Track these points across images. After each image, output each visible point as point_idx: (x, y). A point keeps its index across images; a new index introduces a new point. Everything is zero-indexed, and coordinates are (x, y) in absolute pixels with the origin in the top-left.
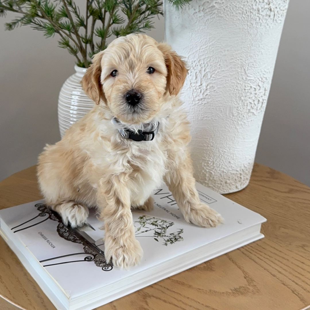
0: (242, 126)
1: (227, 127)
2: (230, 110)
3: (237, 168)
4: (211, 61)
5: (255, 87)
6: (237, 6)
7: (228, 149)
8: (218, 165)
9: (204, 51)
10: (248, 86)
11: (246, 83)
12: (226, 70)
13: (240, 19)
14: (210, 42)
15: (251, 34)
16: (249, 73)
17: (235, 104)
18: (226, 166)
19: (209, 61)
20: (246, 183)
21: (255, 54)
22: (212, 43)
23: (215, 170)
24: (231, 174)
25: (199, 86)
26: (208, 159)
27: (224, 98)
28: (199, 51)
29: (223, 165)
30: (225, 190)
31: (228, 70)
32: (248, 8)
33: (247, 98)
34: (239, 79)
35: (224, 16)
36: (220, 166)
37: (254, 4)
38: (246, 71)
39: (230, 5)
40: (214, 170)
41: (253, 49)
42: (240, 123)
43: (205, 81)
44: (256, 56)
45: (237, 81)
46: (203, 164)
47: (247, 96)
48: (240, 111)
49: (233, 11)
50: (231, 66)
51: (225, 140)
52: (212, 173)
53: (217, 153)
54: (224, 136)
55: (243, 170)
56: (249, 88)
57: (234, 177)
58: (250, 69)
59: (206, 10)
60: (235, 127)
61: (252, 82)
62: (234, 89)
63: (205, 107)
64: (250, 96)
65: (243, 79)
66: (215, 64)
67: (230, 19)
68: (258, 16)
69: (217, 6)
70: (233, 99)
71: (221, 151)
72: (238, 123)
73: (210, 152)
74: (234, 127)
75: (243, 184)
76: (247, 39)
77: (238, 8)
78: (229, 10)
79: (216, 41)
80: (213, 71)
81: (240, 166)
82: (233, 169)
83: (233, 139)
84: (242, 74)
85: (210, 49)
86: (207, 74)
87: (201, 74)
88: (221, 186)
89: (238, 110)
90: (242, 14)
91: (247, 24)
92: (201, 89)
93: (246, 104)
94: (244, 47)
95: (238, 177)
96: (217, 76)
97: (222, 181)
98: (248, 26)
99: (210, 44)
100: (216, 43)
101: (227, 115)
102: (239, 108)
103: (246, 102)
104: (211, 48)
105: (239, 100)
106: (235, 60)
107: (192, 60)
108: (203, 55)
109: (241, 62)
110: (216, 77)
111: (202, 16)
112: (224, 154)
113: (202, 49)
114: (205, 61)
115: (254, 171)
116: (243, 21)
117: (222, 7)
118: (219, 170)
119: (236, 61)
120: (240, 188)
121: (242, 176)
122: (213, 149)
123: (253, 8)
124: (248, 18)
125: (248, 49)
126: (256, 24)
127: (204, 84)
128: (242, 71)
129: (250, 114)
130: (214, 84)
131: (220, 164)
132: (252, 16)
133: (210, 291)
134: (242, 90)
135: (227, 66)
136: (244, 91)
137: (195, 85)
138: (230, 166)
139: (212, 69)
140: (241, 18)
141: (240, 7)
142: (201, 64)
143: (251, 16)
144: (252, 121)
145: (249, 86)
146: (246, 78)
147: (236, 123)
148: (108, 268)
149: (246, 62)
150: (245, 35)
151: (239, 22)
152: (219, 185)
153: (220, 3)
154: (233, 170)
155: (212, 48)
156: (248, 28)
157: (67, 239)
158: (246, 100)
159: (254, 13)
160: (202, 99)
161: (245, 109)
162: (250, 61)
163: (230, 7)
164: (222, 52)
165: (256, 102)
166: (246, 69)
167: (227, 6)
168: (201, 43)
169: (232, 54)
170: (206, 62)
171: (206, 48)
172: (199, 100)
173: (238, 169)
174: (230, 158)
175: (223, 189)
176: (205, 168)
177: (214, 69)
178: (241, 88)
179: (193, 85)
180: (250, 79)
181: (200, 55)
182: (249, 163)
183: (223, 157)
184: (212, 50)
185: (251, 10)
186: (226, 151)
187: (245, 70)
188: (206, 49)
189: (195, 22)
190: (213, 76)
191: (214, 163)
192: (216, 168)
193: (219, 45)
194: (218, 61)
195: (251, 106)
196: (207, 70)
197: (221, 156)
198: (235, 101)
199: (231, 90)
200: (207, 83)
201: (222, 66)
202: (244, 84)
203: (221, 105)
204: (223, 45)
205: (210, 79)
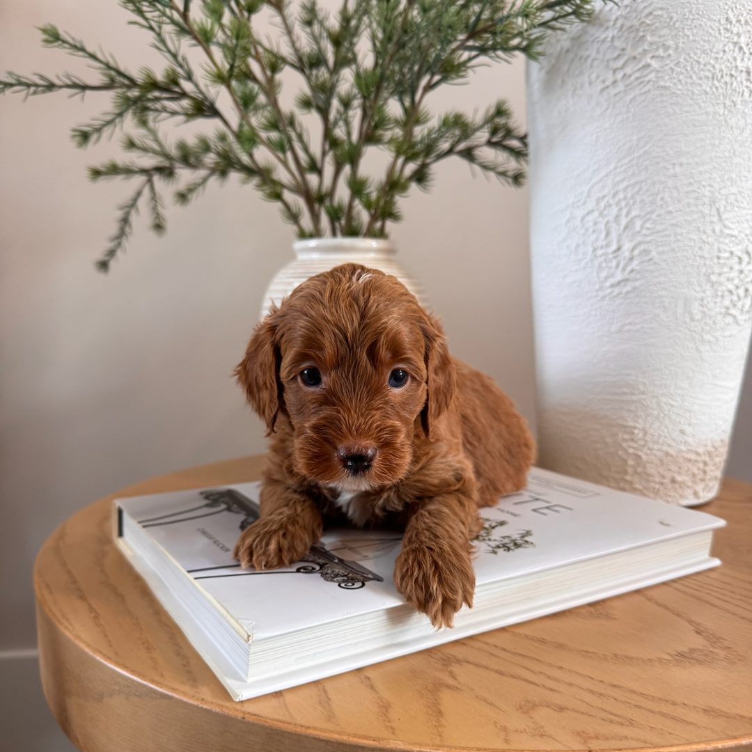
0: (711, 346)
1: (677, 347)
2: (685, 305)
3: (698, 448)
4: (641, 193)
5: (739, 254)
6: (701, 60)
7: (678, 399)
8: (656, 438)
9: (625, 170)
10: (725, 251)
11: (720, 242)
12: (677, 211)
13: (708, 90)
14: (639, 148)
15: (732, 128)
16: (727, 219)
17: (695, 291)
18: (674, 440)
19: (636, 192)
20: (713, 489)
21: (739, 176)
22: (643, 150)
23: (650, 449)
24: (685, 460)
25: (615, 252)
26: (631, 424)
27: (671, 276)
28: (613, 173)
29: (666, 437)
31: (681, 211)
32: (726, 65)
33: (722, 279)
34: (705, 232)
35: (671, 85)
36: (661, 441)
37: (738, 58)
38: (721, 213)
39: (685, 59)
40: (645, 450)
41: (737, 164)
42: (706, 337)
43: (629, 238)
44: (741, 181)
45: (701, 235)
46: (620, 435)
47: (723, 273)
48: (707, 308)
49: (691, 73)
50: (687, 201)
51: (672, 378)
52: (640, 457)
53: (652, 409)
54: (670, 368)
55: (709, 453)
56: (727, 255)
57: (690, 467)
58: (729, 211)
59: (630, 76)
60: (694, 347)
61: (733, 242)
62: (695, 256)
63: (628, 301)
64: (728, 275)
65: (714, 231)
66: (651, 198)
67: (685, 92)
68: (747, 87)
69: (655, 64)
70: (692, 279)
71: (662, 404)
72: (702, 336)
73: (636, 408)
74: (692, 348)
75: (707, 489)
76: (723, 137)
77: (702, 67)
78: (684, 71)
79: (653, 145)
80: (648, 214)
81: (704, 443)
82: (690, 448)
83: (691, 376)
84: (712, 220)
85: (640, 164)
86: (633, 223)
87: (617, 224)
88: (662, 488)
90: (713, 78)
91: (724, 104)
92: (619, 258)
93: (720, 293)
94: (716, 157)
95: (699, 468)
96: (657, 226)
97: (663, 477)
98: (725, 107)
99: (641, 152)
100: (654, 150)
101: (679, 316)
102: (705, 302)
103: (720, 289)
104: (642, 162)
105: (705, 282)
106: (697, 188)
107: (598, 195)
108: (623, 180)
109: (710, 191)
110: (654, 228)
111: (620, 93)
112: (669, 411)
113: (622, 166)
114: (628, 193)
116: (715, 96)
117: (667, 65)
119: (699, 188)
120: (702, 498)
121: (708, 470)
122: (645, 400)
123: (736, 67)
124: (726, 89)
125: (725, 162)
126: (744, 103)
127: (627, 246)
128: (712, 213)
129: (729, 320)
130: (648, 244)
131: (659, 435)
132: (735, 84)
134: (712, 258)
135: (679, 201)
136: (715, 260)
137: (603, 251)
138: (683, 440)
139: (644, 209)
140: (711, 88)
141: (709, 63)
142: (620, 200)
143: (732, 84)
144: (730, 336)
145: (728, 249)
146: (721, 232)
147: (697, 336)
149: (722, 193)
150: (719, 128)
151: (707, 98)
152: (657, 486)
153: (663, 57)
154: (691, 451)
155: (644, 160)
156: (726, 113)
158: (721, 284)
159: (739, 78)
160: (619, 283)
161: (718, 305)
162: (729, 190)
163: (686, 64)
164: (668, 169)
165: (741, 292)
166: (721, 210)
167: (678, 63)
168: (619, 153)
169: (691, 173)
170: (630, 194)
171: (630, 162)
172: (613, 286)
173: (701, 450)
174: (682, 422)
175: (666, 495)
176: (624, 445)
177: (648, 209)
178: (709, 252)
179: (600, 252)
180: (728, 234)
181: (616, 181)
182: (721, 440)
183: (667, 419)
184: (644, 167)
185: (731, 70)
186: (675, 404)
187: (718, 210)
188: (631, 166)
189: (604, 108)
190: (648, 225)
191: (645, 433)
192: (651, 445)
193: (661, 154)
194: (658, 190)
195: (732, 301)
196: (634, 213)
197: (662, 415)
198: (696, 283)
199: (687, 258)
200: (633, 244)
201: (666, 203)
202: (716, 246)
203: (664, 293)
204: (671, 152)
205: (639, 232)
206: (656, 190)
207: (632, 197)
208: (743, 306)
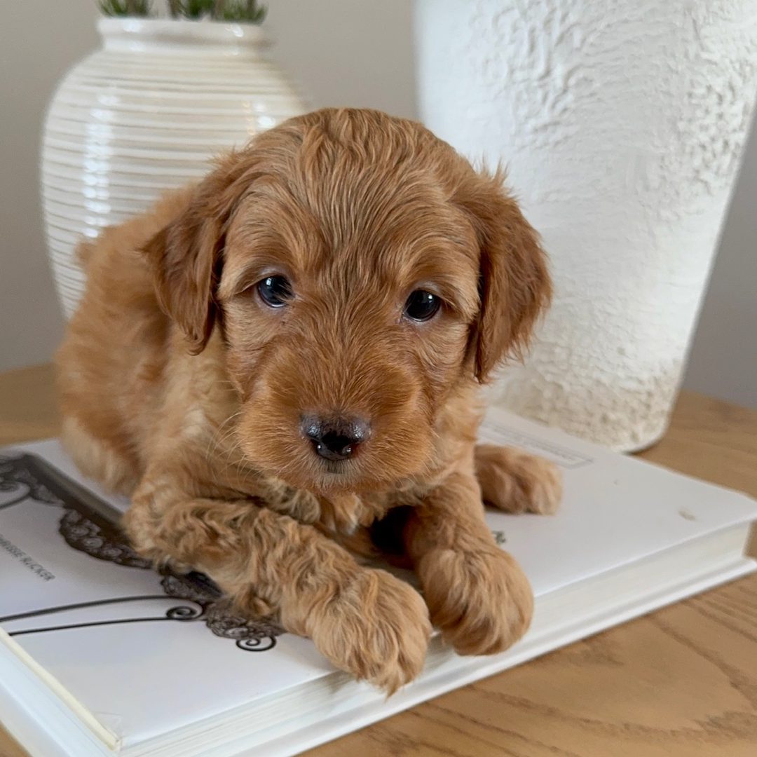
0: (670, 227)
2: (637, 166)
3: (641, 373)
5: (718, 89)
7: (619, 306)
8: (584, 361)
10: (700, 85)
11: (693, 71)
12: (636, 20)
16: (706, 37)
17: (654, 145)
18: (608, 363)
23: (576, 376)
25: (541, 78)
26: (551, 339)
29: (598, 359)
31: (642, 20)
33: (694, 127)
34: (673, 56)
36: (591, 364)
38: (699, 28)
40: (568, 377)
42: (664, 215)
43: (562, 59)
45: (668, 60)
47: (694, 120)
48: (669, 171)
51: (613, 275)
52: (560, 387)
53: (582, 319)
55: (656, 379)
56: (703, 91)
57: (629, 401)
58: (710, 24)
60: (646, 229)
62: (656, 91)
63: (556, 155)
64: (702, 121)
65: (686, 55)
70: (651, 127)
71: (596, 312)
72: (658, 213)
74: (644, 230)
80: (593, 22)
81: (650, 365)
82: (630, 373)
84: (686, 38)
86: (571, 35)
87: (548, 34)
88: (588, 431)
89: (663, 169)
92: (547, 88)
93: (688, 149)
95: (640, 402)
96: (606, 43)
97: (591, 415)
101: (628, 183)
102: (667, 162)
103: (688, 142)
110: (601, 44)
112: (605, 321)
118: (587, 377)
122: (572, 306)
127: (559, 71)
128: (686, 27)
129: (699, 187)
130: (591, 70)
131: (589, 356)
133: (627, 726)
134: (681, 97)
135: (640, 5)
136: (686, 99)
137: (526, 74)
138: (621, 363)
139: (588, 13)
144: (697, 212)
145: (705, 83)
146: (697, 56)
147: (651, 213)
148: (259, 643)
154: (630, 378)
157: (98, 555)
158: (690, 135)
160: (545, 127)
161: (684, 165)
165: (719, 146)
166: (700, 22)
172: (536, 130)
173: (645, 376)
174: (622, 337)
176: (540, 369)
177: (594, 15)
178: (678, 87)
179: (519, 75)
180: (706, 60)
182: (674, 360)
183: (601, 334)
186: (614, 311)
187: (694, 22)
190: (592, 39)
191: (570, 353)
192: (577, 369)
195: (704, 160)
196: (572, 18)
197: (595, 327)
198: (656, 134)
199: (646, 95)
200: (569, 67)
202: (688, 77)
203: (609, 146)
205: (578, 49)
208: (719, 168)
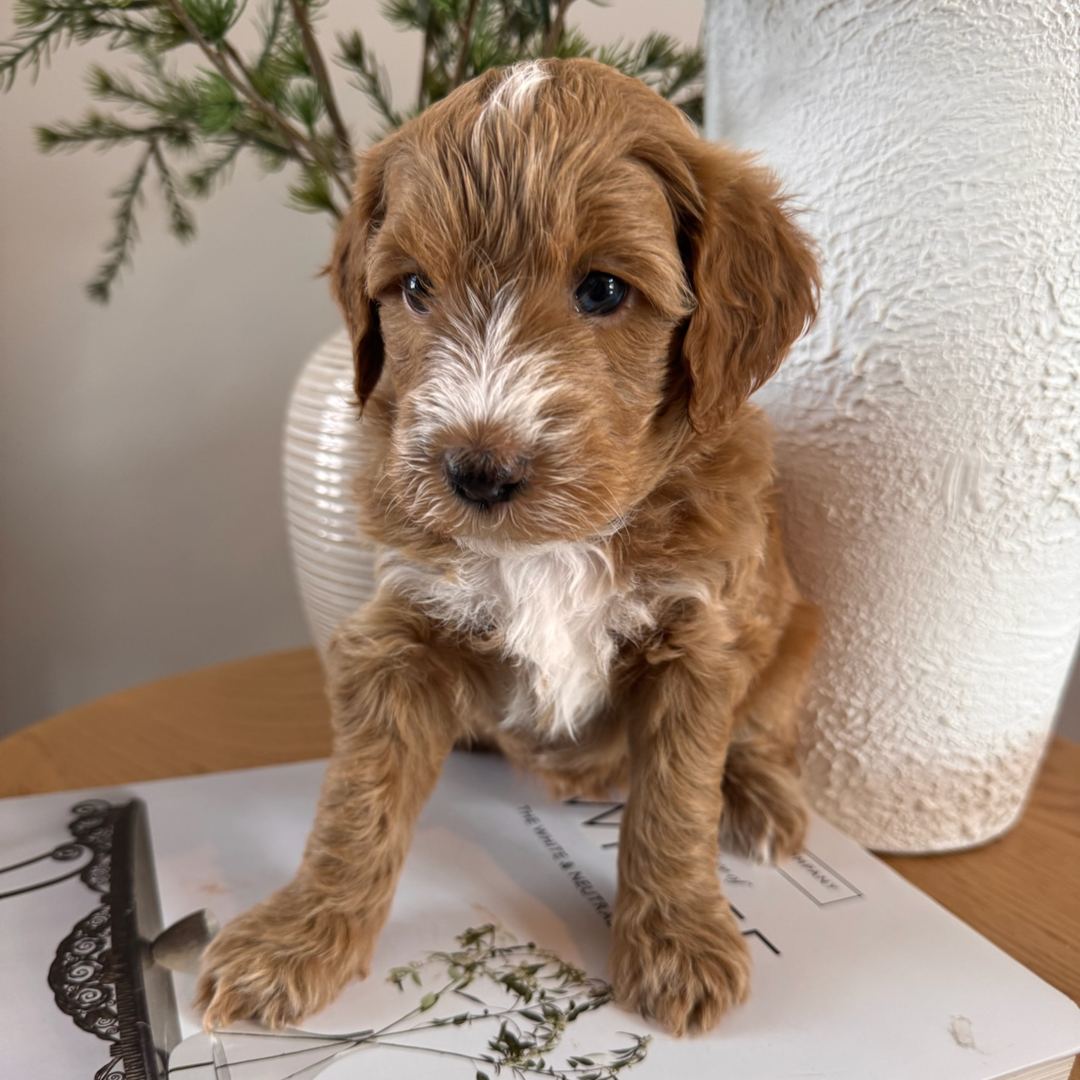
0: (1015, 562)
1: (942, 562)
2: (965, 480)
3: (975, 751)
4: (887, 240)
7: (939, 661)
8: (888, 729)
9: (856, 190)
10: (1060, 373)
11: (1049, 354)
12: (959, 285)
13: (1045, 20)
14: (887, 145)
16: (1069, 306)
17: (989, 453)
18: (925, 735)
19: (876, 239)
20: (1007, 817)
22: (895, 150)
23: (875, 746)
24: (946, 771)
25: (828, 360)
26: (843, 697)
27: (939, 420)
28: (832, 194)
29: (908, 728)
30: (912, 840)
31: (968, 284)
33: (1049, 430)
34: (1017, 333)
36: (898, 735)
38: (1056, 296)
40: (866, 748)
42: (1005, 545)
43: (856, 335)
45: (1009, 339)
46: (820, 714)
47: (1051, 419)
48: (1012, 487)
50: (982, 264)
51: (929, 619)
52: (856, 761)
53: (885, 675)
54: (925, 599)
55: (999, 759)
56: (1065, 380)
57: (956, 786)
58: (1075, 289)
60: (979, 562)
62: (993, 381)
64: (1063, 421)
65: (1037, 332)
66: (907, 253)
67: (993, 24)
70: (984, 429)
71: (905, 667)
72: (997, 543)
73: (854, 669)
74: (975, 565)
75: (992, 820)
79: (918, 140)
80: (896, 287)
81: (989, 741)
82: (957, 750)
83: (969, 617)
84: (1036, 309)
85: (887, 179)
86: (868, 304)
87: (835, 303)
88: (896, 820)
89: (1002, 484)
92: (835, 374)
93: (1041, 459)
94: (1053, 171)
95: (974, 788)
96: (916, 315)
97: (899, 799)
99: (892, 152)
100: (918, 150)
101: (950, 500)
102: (1008, 476)
103: (1043, 450)
104: (893, 174)
105: (1010, 436)
106: (1007, 237)
108: (852, 211)
109: (1034, 246)
110: (909, 317)
111: (854, 19)
112: (918, 681)
113: (850, 181)
114: (861, 238)
115: (1047, 768)
116: (1062, 36)
118: (893, 750)
119: (1011, 239)
120: (981, 834)
121: (994, 789)
122: (871, 656)
127: (851, 351)
128: (1037, 292)
129: (1057, 510)
130: (896, 351)
131: (897, 723)
134: (1028, 389)
135: (965, 264)
136: (1037, 391)
137: (806, 355)
138: (942, 736)
139: (891, 275)
140: (1053, 16)
142: (842, 253)
144: (1060, 542)
145: (1068, 370)
146: (1054, 332)
147: (986, 542)
149: (1061, 249)
151: (1041, 40)
152: (887, 815)
154: (954, 756)
155: (897, 172)
158: (1044, 441)
160: (832, 425)
161: (1036, 481)
164: (946, 194)
166: (1058, 287)
168: (847, 151)
169: (995, 204)
170: (864, 242)
171: (868, 173)
173: (980, 756)
174: (944, 703)
175: (905, 832)
176: (828, 734)
177: (900, 278)
178: (1024, 375)
180: (1070, 338)
181: (837, 212)
182: (1030, 734)
183: (912, 696)
184: (895, 185)
186: (931, 668)
187: (1051, 287)
188: (870, 182)
189: (823, 52)
190: (896, 310)
191: (868, 717)
192: (878, 740)
193: (931, 160)
194: (923, 239)
195: (1068, 474)
196: (869, 284)
197: (903, 687)
198: (990, 437)
199: (975, 385)
200: (866, 346)
201: (938, 265)
202: (1041, 359)
203: (922, 453)
204: (953, 157)
205: (877, 324)
206: (919, 236)
207: (868, 249)
